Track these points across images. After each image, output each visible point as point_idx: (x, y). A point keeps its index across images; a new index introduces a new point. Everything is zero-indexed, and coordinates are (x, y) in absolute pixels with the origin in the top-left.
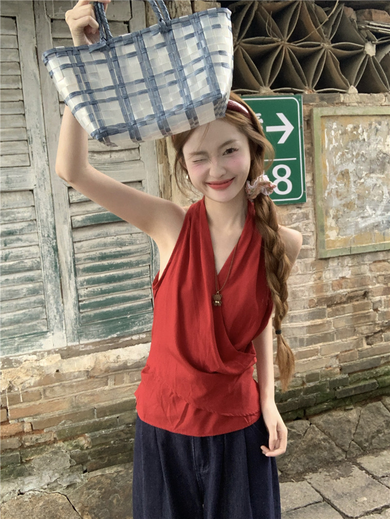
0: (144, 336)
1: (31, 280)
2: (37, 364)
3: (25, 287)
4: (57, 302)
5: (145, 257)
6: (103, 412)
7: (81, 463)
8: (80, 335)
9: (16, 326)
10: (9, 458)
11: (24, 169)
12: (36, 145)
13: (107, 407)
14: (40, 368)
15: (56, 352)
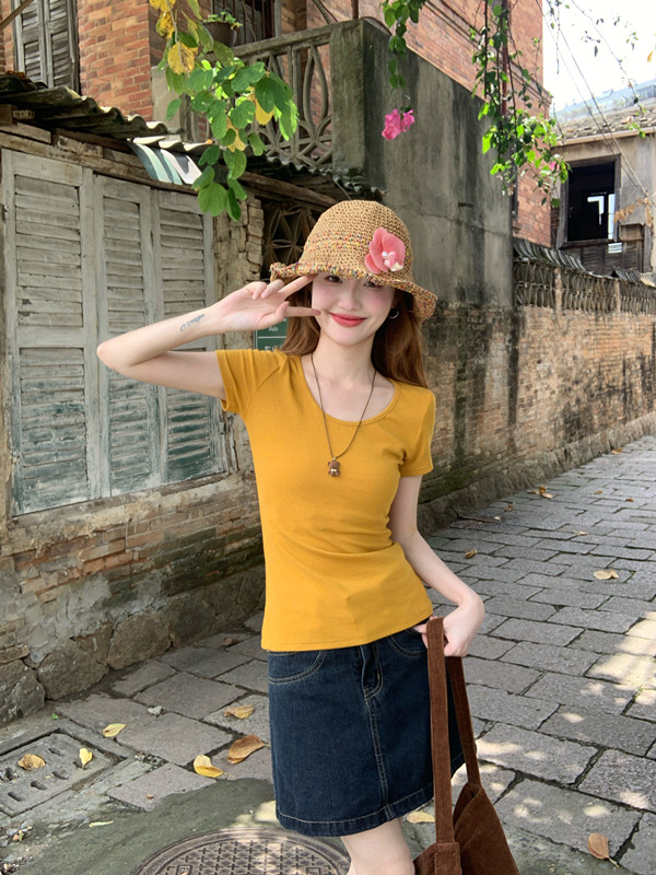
0: (209, 478)
1: (140, 428)
2: (147, 500)
3: (137, 434)
4: (156, 448)
5: (206, 412)
6: (185, 542)
7: (166, 588)
8: (169, 476)
9: (130, 467)
10: (122, 584)
13: (186, 538)
14: (149, 503)
15: (157, 490)
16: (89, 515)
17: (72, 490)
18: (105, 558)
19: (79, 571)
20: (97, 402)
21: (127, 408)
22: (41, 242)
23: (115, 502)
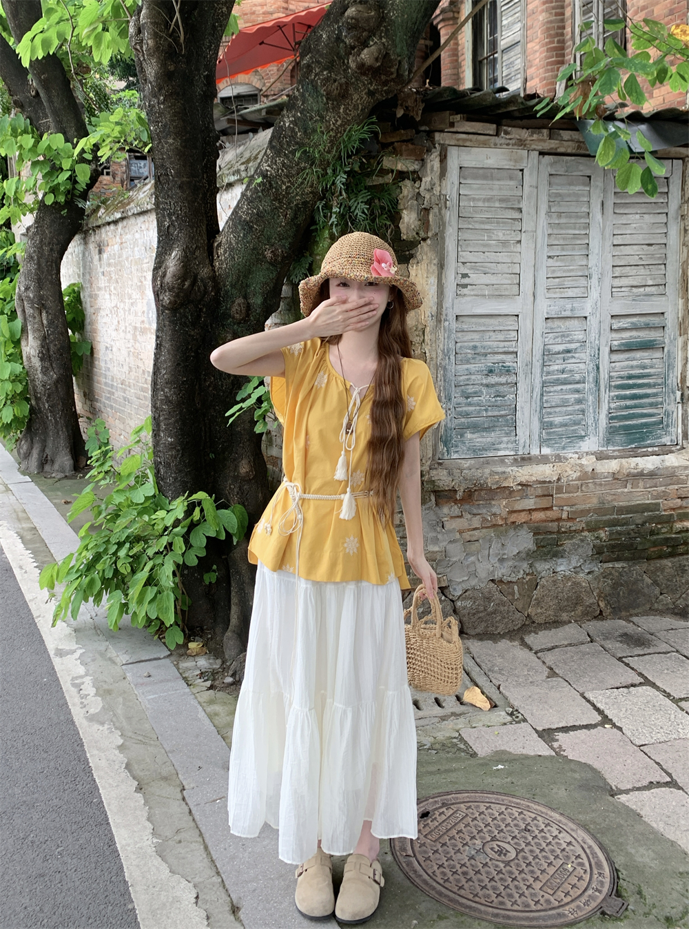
0: (656, 449)
1: (578, 391)
2: (579, 461)
3: (573, 397)
4: (595, 412)
5: (660, 381)
6: (621, 510)
7: (599, 553)
8: (608, 441)
9: (564, 429)
10: (549, 539)
11: (583, 300)
12: (594, 280)
13: (625, 507)
14: (581, 466)
15: (592, 454)
16: (515, 468)
17: (500, 443)
18: (530, 511)
19: (502, 519)
20: (530, 364)
21: (563, 372)
22: (482, 223)
23: (544, 460)
